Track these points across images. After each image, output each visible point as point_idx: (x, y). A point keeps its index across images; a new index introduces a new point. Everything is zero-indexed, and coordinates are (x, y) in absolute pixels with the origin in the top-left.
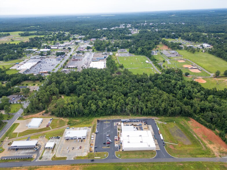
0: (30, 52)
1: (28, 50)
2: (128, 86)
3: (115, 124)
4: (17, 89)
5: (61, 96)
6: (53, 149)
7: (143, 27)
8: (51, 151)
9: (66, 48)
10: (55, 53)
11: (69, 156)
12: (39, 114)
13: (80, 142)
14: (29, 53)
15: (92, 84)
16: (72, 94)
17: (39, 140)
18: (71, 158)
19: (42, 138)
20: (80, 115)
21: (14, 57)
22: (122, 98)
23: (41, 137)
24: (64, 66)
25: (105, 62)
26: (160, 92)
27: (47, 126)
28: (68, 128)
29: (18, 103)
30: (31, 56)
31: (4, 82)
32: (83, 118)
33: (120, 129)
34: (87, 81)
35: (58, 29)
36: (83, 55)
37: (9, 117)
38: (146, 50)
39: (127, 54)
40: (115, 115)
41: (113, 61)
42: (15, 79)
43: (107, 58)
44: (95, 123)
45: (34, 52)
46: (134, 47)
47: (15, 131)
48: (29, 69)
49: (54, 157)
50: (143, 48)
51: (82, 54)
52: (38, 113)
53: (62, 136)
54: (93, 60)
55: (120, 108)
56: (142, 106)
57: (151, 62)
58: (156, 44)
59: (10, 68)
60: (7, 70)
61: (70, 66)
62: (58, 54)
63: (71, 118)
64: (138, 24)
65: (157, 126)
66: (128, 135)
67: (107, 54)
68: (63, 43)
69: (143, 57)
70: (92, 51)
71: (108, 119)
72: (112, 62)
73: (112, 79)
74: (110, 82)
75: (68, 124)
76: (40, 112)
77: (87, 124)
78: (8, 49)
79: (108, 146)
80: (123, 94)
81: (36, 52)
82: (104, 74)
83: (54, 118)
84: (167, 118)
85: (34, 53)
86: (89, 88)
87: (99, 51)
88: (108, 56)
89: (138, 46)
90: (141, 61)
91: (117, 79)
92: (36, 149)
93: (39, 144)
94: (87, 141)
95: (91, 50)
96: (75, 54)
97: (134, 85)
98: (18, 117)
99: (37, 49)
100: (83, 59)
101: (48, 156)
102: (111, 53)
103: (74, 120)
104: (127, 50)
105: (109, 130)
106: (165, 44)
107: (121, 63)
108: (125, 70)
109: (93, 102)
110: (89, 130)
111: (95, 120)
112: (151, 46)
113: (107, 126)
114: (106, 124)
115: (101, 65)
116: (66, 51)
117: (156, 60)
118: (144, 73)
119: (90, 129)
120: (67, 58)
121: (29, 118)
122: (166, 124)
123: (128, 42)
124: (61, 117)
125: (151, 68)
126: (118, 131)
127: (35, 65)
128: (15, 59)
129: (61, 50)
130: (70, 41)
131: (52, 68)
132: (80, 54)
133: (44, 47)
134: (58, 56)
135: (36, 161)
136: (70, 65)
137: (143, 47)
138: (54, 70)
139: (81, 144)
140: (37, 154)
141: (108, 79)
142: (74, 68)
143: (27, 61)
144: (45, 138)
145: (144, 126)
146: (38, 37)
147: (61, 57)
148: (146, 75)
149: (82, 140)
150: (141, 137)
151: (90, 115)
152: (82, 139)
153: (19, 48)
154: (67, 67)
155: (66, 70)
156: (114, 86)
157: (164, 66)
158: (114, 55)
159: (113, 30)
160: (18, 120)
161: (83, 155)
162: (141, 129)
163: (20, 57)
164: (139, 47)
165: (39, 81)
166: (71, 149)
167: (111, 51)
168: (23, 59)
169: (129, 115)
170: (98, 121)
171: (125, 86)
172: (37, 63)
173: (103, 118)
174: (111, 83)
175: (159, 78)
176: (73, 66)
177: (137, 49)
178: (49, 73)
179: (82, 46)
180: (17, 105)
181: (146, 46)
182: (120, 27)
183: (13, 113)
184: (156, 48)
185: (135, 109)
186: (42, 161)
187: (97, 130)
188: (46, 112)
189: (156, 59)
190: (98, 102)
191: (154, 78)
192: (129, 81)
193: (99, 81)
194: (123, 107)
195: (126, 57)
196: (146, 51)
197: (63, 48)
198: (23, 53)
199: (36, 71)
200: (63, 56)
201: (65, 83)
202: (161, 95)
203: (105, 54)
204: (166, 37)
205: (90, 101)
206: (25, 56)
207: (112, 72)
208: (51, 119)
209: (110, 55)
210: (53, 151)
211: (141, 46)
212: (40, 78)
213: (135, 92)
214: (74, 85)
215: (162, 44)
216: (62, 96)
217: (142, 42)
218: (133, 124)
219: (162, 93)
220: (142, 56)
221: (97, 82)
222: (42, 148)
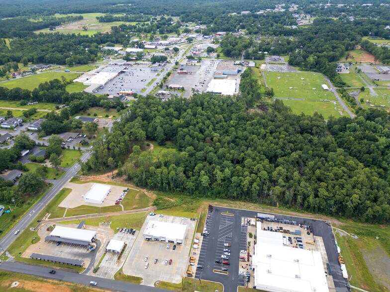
0: (110, 52)
1: (106, 48)
2: (279, 139)
3: (243, 221)
4: (78, 123)
5: (148, 145)
6: (120, 255)
7: (324, 12)
8: (116, 258)
9: (170, 49)
10: (149, 57)
11: (148, 276)
12: (106, 175)
13: (171, 250)
14: (108, 54)
15: (208, 127)
16: (168, 143)
17: (99, 229)
18: (150, 283)
19: (104, 227)
20: (178, 189)
21: (83, 60)
22: (264, 167)
23: (103, 224)
24: (162, 83)
25: (239, 81)
26: (351, 162)
27: (117, 203)
28: (153, 214)
29: (77, 148)
30: (111, 59)
31: (61, 106)
32: (182, 196)
33: (253, 234)
34: (199, 120)
35: (161, 12)
36: (198, 64)
37: (57, 175)
38: (325, 60)
39: (283, 67)
40: (245, 200)
41: (253, 81)
42: (76, 102)
43: (243, 72)
44: (203, 212)
45: (116, 52)
46: (299, 53)
47: (62, 205)
48: (103, 84)
49: (120, 272)
50: (318, 57)
51: (196, 61)
52: (104, 173)
53: (139, 230)
54: (216, 76)
55: (258, 188)
56: (306, 192)
57: (333, 89)
58: (347, 50)
59: (74, 81)
60: (68, 83)
61: (173, 86)
62: (155, 60)
63: (162, 193)
64: (312, 5)
65: (336, 243)
66: (269, 254)
67: (243, 64)
68: (165, 38)
69: (316, 76)
70: (216, 56)
71: (231, 206)
72: (251, 84)
73: (248, 121)
74: (242, 127)
75: (153, 205)
76: (110, 172)
77: (188, 210)
78: (75, 44)
79: (225, 270)
80: (267, 158)
81: (119, 52)
82: (232, 108)
83: (132, 187)
84: (360, 225)
85: (116, 55)
86: (200, 135)
87: (228, 56)
88: (245, 69)
89: (309, 52)
90: (312, 85)
91: (258, 121)
92: (91, 248)
93: (98, 238)
94: (185, 250)
95: (215, 54)
96: (185, 62)
97: (292, 139)
98: (72, 177)
99: (121, 48)
100: (198, 72)
101: (109, 268)
102: (252, 64)
103: (166, 198)
104: (284, 59)
105: (230, 232)
106: (369, 49)
107: (269, 86)
108: (277, 101)
109: (204, 166)
110: (191, 224)
111: (205, 204)
112: (338, 54)
113: (228, 223)
114: (225, 217)
115: (228, 87)
116: (169, 54)
117: (344, 84)
118: (316, 114)
119: (194, 224)
120: (169, 67)
121: (89, 182)
122: (357, 240)
123: (289, 43)
124: (143, 188)
125: (332, 102)
126: (249, 239)
127: (115, 77)
128: (85, 63)
129: (162, 52)
130: (179, 35)
131: (142, 85)
132: (193, 61)
133: (133, 45)
134: (154, 63)
135: (88, 274)
136: (173, 83)
137: (320, 54)
138: (143, 90)
139: (172, 255)
140: (92, 260)
141: (240, 119)
142: (179, 88)
143: (103, 68)
144: (109, 227)
145: (306, 238)
146: (125, 26)
147: (159, 65)
148: (321, 117)
149: (175, 245)
150: (297, 264)
151: (197, 192)
152: (175, 243)
153: (92, 45)
154: (167, 87)
155: (164, 92)
156: (250, 137)
157: (362, 101)
158: (257, 67)
159: (260, 16)
160: (70, 183)
161: (174, 282)
162: (299, 244)
163: (93, 61)
164: (312, 53)
165: (116, 110)
166: (152, 262)
167: (251, 59)
168: (97, 65)
169: (275, 205)
170: (211, 208)
171: (274, 138)
172: (117, 74)
173: (221, 202)
174: (245, 130)
175: (349, 127)
176: (177, 86)
177: (305, 57)
178: (135, 95)
179: (199, 46)
180: (74, 152)
181: (327, 52)
182: (276, 10)
183: (64, 168)
184: (347, 59)
185: (289, 194)
186: (97, 276)
187: (205, 229)
188: (119, 175)
189: (344, 81)
190: (213, 168)
191: (339, 127)
192: (282, 128)
193: (221, 124)
194: (265, 188)
195: (281, 73)
196: (325, 64)
197: (165, 47)
198: (99, 54)
199: (115, 89)
200: (163, 64)
201: (158, 120)
202: (352, 169)
203: (240, 64)
204: (371, 35)
205: (200, 165)
206: (101, 59)
207: (250, 104)
208: (126, 189)
209: (250, 68)
210: (119, 258)
211: (316, 52)
212: (117, 105)
213: (295, 155)
214: (175, 126)
215: (361, 49)
216: (151, 145)
217: (318, 44)
218: (281, 228)
219: (354, 165)
220: (315, 74)
221: (217, 123)
222: (101, 248)
